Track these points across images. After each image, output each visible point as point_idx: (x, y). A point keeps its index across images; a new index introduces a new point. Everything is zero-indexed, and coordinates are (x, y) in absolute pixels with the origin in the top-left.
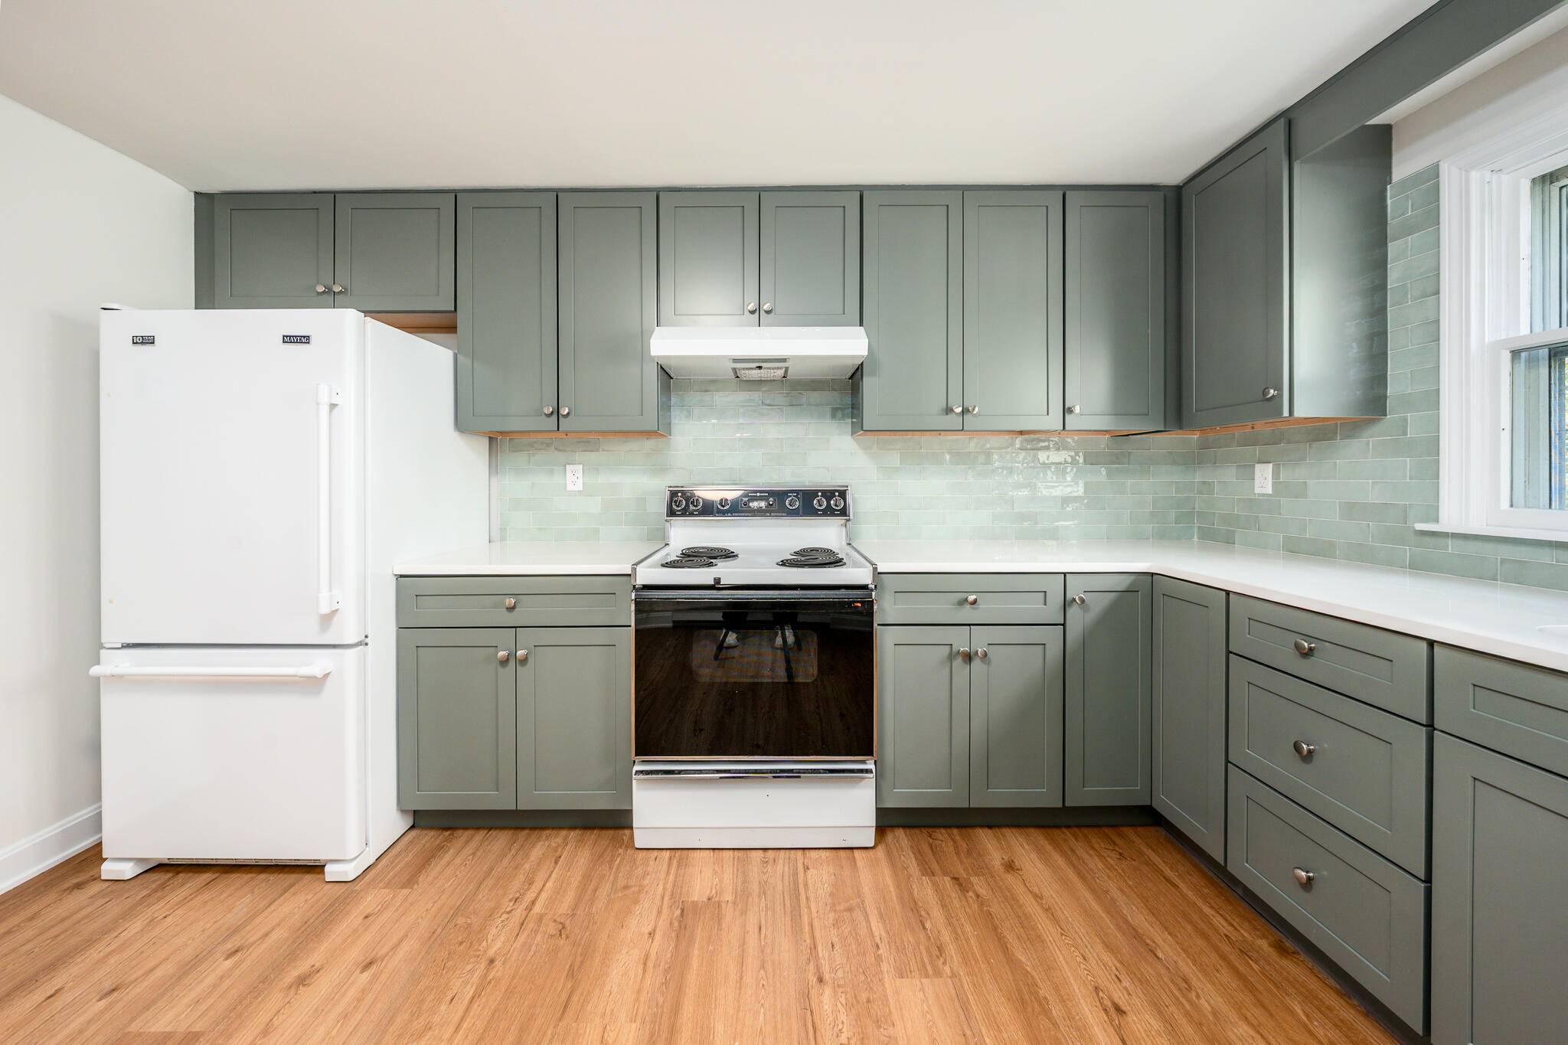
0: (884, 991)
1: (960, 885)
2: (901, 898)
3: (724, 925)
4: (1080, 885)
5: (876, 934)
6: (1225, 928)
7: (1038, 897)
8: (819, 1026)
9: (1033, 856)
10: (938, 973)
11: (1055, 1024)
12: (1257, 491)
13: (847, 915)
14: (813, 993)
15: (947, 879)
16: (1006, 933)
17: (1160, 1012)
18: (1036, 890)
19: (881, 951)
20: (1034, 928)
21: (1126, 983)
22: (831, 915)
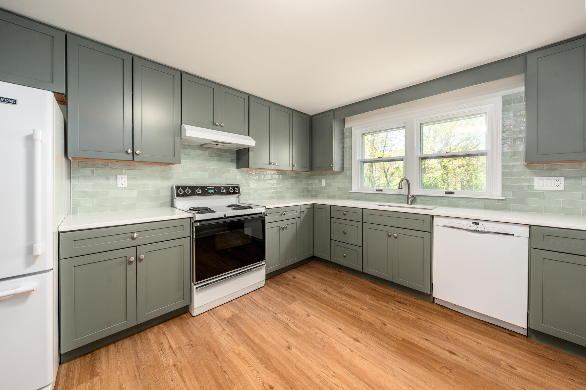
0: (289, 308)
1: (288, 285)
2: (278, 292)
3: (242, 318)
4: (308, 275)
5: (279, 300)
6: (331, 272)
7: (303, 280)
8: (282, 320)
9: (297, 274)
10: (296, 300)
11: (320, 297)
12: (322, 185)
13: (270, 301)
14: (276, 316)
15: (284, 285)
16: (302, 288)
17: (331, 288)
18: (301, 279)
19: (283, 303)
20: (306, 285)
21: (325, 286)
22: (267, 302)
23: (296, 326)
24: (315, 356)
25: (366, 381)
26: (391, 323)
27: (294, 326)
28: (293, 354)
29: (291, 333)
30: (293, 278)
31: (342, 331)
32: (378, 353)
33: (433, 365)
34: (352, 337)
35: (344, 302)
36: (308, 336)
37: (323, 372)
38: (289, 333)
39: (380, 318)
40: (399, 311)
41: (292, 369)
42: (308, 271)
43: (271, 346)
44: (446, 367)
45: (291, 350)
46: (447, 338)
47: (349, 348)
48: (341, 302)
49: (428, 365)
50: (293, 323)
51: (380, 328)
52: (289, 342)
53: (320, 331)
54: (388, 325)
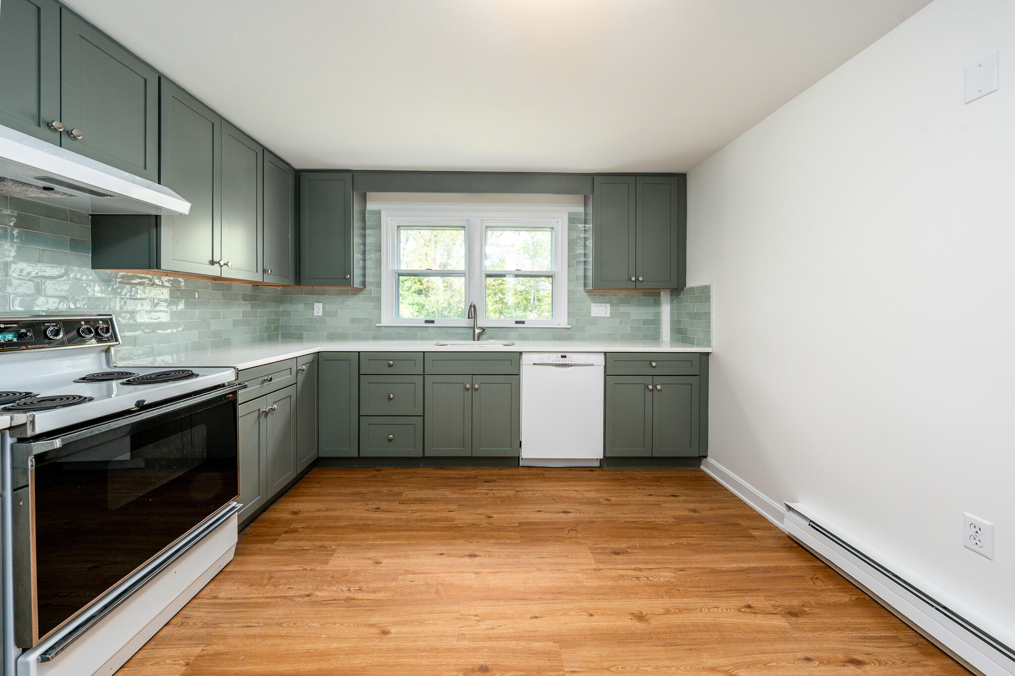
0: (330, 570)
1: (291, 532)
2: (282, 555)
3: (227, 650)
4: (323, 498)
5: (296, 568)
6: (365, 476)
7: (319, 510)
8: (332, 598)
9: (296, 504)
10: (334, 550)
11: (374, 524)
12: (315, 314)
13: (274, 580)
14: (313, 599)
15: (284, 535)
16: (329, 525)
17: (384, 501)
18: (315, 510)
19: (309, 568)
20: (333, 516)
21: (370, 503)
22: (267, 587)
23: (368, 592)
24: (435, 613)
25: (518, 597)
26: (495, 511)
27: (365, 594)
28: (399, 636)
29: (368, 608)
30: (292, 515)
31: (446, 556)
32: (507, 555)
33: (560, 534)
34: (465, 556)
35: (419, 514)
36: (402, 595)
37: (463, 627)
38: (366, 610)
39: (479, 512)
40: (493, 492)
41: (416, 658)
42: (315, 490)
43: (346, 654)
44: (571, 530)
45: (390, 633)
46: (554, 500)
47: (472, 572)
48: (415, 515)
49: (557, 537)
50: (359, 591)
51: (489, 524)
52: (377, 624)
53: (415, 576)
54: (494, 516)
